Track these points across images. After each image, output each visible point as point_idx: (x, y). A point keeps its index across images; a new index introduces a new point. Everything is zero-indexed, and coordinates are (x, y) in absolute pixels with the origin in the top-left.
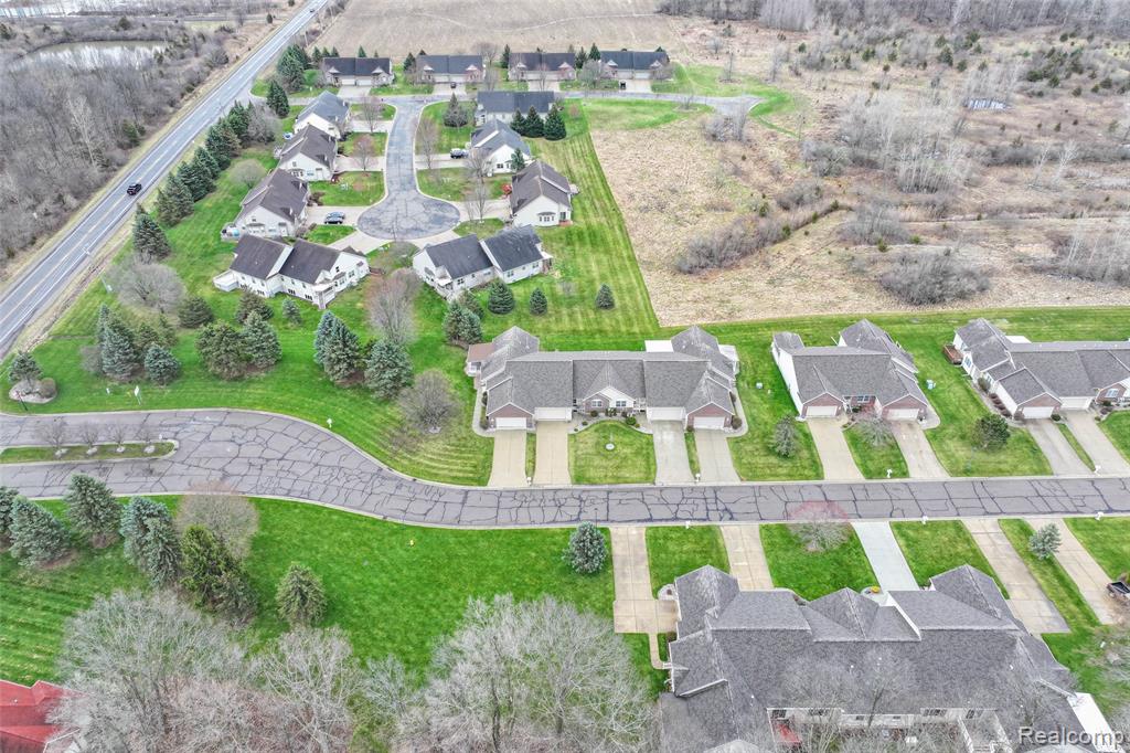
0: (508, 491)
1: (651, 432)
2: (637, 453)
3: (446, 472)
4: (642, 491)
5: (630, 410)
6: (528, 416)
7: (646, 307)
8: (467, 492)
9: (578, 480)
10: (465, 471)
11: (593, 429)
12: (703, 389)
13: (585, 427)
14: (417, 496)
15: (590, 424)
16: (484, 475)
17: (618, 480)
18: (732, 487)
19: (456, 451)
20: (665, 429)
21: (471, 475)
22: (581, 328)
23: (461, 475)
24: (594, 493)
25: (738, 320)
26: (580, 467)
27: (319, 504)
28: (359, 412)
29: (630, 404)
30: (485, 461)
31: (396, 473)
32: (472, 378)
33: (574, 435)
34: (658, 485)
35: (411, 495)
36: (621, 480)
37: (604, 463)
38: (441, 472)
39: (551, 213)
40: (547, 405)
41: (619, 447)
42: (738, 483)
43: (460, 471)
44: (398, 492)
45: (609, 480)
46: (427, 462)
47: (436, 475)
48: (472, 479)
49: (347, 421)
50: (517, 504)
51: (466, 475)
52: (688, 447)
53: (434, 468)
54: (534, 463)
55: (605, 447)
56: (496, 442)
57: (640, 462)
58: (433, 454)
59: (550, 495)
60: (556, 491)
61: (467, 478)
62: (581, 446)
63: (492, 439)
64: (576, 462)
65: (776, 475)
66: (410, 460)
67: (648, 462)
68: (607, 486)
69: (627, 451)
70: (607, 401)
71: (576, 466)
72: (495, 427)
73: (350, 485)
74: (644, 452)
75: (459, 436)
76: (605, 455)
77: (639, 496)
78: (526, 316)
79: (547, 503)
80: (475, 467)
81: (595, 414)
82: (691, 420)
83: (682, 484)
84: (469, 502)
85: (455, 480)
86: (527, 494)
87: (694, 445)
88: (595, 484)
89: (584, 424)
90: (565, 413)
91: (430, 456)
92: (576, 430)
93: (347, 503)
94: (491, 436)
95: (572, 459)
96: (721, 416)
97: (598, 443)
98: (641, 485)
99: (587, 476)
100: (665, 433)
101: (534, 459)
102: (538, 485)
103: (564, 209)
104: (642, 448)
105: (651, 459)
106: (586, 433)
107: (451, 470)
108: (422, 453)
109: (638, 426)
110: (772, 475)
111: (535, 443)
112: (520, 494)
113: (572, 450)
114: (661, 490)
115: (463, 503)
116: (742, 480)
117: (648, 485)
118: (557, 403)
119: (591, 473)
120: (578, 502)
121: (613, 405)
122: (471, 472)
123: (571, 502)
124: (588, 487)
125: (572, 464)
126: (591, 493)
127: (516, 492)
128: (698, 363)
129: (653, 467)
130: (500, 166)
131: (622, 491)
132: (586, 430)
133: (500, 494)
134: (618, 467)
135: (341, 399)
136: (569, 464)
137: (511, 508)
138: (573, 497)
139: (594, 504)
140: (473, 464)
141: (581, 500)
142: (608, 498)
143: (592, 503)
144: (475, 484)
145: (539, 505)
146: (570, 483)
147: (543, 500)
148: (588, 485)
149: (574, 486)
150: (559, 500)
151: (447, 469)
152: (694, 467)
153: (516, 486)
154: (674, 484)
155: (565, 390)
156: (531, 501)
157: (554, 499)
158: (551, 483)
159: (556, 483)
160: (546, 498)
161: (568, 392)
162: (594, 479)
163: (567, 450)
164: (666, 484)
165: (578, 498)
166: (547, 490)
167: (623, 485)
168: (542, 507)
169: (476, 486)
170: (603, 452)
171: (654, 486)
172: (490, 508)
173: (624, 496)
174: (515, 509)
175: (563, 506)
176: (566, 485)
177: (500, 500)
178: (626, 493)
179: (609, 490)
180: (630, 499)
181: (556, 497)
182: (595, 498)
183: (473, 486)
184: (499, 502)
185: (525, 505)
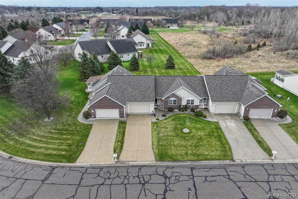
0: (93, 168)
1: (216, 121)
2: (210, 135)
3: (43, 150)
4: (224, 167)
5: (197, 107)
6: (120, 108)
7: (192, 69)
8: (53, 168)
9: (161, 156)
10: (59, 150)
11: (170, 119)
13: (164, 118)
15: (168, 116)
16: (75, 153)
17: (198, 157)
19: (58, 133)
20: (227, 119)
21: (63, 153)
23: (55, 152)
24: (178, 170)
26: (162, 146)
29: (197, 102)
30: (79, 141)
33: (156, 123)
34: (238, 162)
36: (201, 157)
37: (183, 143)
38: (39, 150)
39: (142, 43)
40: (135, 101)
41: (194, 131)
43: (55, 149)
45: (190, 157)
46: (31, 143)
47: (33, 153)
48: (63, 157)
50: (100, 181)
51: (59, 153)
52: (250, 130)
53: (34, 147)
54: (122, 143)
55: (182, 131)
56: (94, 127)
57: (214, 141)
58: (38, 136)
59: (134, 172)
60: (140, 167)
61: (59, 155)
62: (163, 130)
63: (91, 125)
64: (158, 142)
66: (17, 141)
67: (221, 142)
68: (189, 163)
69: (201, 133)
70: (180, 99)
71: (158, 145)
72: (95, 117)
74: (216, 134)
76: (184, 137)
77: (222, 172)
79: (131, 180)
80: (70, 145)
81: (171, 110)
82: (247, 111)
84: (52, 179)
85: (48, 157)
86: (112, 171)
87: (255, 129)
88: (178, 161)
89: (164, 116)
90: (149, 108)
91: (35, 137)
92: (157, 120)
94: (90, 123)
95: (155, 140)
96: (271, 108)
97: (175, 128)
98: (222, 162)
99: (170, 154)
100: (227, 121)
101: (123, 139)
102: (124, 162)
103: (149, 42)
104: (213, 132)
106: (166, 121)
107: (48, 149)
109: (205, 117)
111: (125, 128)
112: (105, 170)
114: (242, 167)
115: (44, 180)
117: (228, 162)
118: (144, 99)
119: (173, 151)
120: (163, 180)
121: (184, 103)
122: (65, 150)
123: (156, 179)
124: (171, 164)
125: (156, 143)
126: (174, 170)
127: (101, 168)
129: (227, 146)
130: (123, 36)
131: (205, 167)
132: (166, 119)
133: (85, 171)
134: (196, 146)
136: (152, 143)
137: (92, 186)
138: (158, 174)
139: (179, 181)
140: (69, 143)
141: (166, 177)
142: (192, 175)
143: (177, 180)
144: (64, 161)
145: (123, 182)
146: (154, 160)
147: (127, 177)
148: (171, 162)
149: (157, 163)
150: (143, 177)
151: (44, 147)
152: (264, 146)
153: (102, 163)
154: (252, 160)
155: (149, 92)
156: (114, 178)
157: (138, 176)
158: (136, 160)
159: (140, 160)
160: (130, 175)
161: (151, 93)
162: (176, 156)
163: (151, 133)
164: (244, 161)
165: (162, 175)
166: (132, 166)
167: (204, 161)
168: (125, 185)
169: (65, 162)
170: (181, 135)
171: (234, 163)
172: (70, 186)
173: (208, 172)
174: (96, 187)
175: (147, 183)
176: (150, 162)
177: (83, 177)
178: (209, 169)
179: (192, 166)
180: (215, 176)
181: (140, 174)
182: (180, 174)
183: (62, 162)
184: (81, 179)
185: (108, 182)
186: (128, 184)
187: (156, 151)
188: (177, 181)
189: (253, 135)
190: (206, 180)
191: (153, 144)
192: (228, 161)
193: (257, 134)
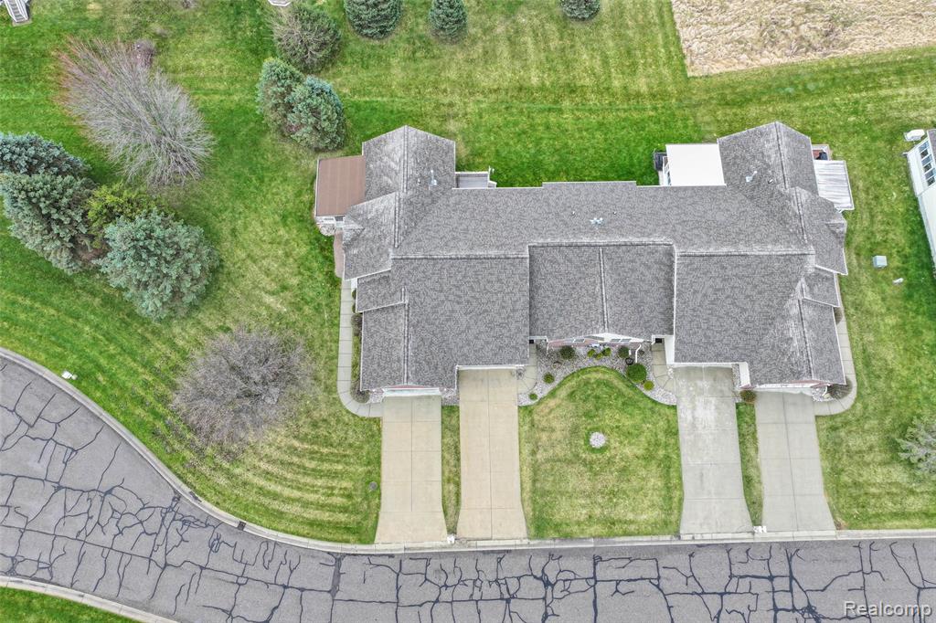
0: (411, 557)
1: (674, 400)
2: (648, 458)
3: (298, 509)
4: (656, 555)
7: (661, 16)
8: (339, 558)
9: (539, 525)
10: (332, 508)
11: (563, 393)
12: (793, 331)
13: (550, 387)
14: (250, 572)
15: (559, 378)
16: (367, 516)
17: (612, 527)
18: (822, 544)
19: (311, 452)
20: (700, 393)
21: (342, 517)
22: (535, 81)
23: (325, 516)
24: (570, 563)
25: (841, 53)
26: (542, 492)
27: (72, 595)
28: (123, 338)
31: (207, 506)
32: (330, 239)
33: (529, 409)
34: (686, 539)
35: (238, 569)
36: (617, 528)
37: (587, 483)
38: (288, 508)
40: (478, 359)
41: (615, 441)
42: (830, 533)
43: (322, 507)
44: (215, 562)
45: (595, 529)
46: (262, 482)
47: (281, 514)
48: (346, 527)
49: (103, 361)
50: (432, 592)
51: (334, 517)
52: (741, 435)
53: (275, 496)
54: (458, 484)
55: (587, 439)
56: (385, 427)
57: (653, 479)
58: (271, 461)
59: (488, 565)
60: (501, 555)
61: (337, 525)
62: (544, 437)
63: (377, 421)
64: (534, 482)
65: (903, 515)
66: (230, 476)
67: (666, 476)
68: (591, 544)
69: (630, 450)
71: (534, 491)
73: (124, 543)
74: (661, 453)
75: (316, 414)
76: (588, 461)
77: (650, 569)
78: (427, 45)
79: (486, 591)
80: (349, 496)
81: (568, 352)
83: (727, 537)
84: (345, 590)
85: (315, 528)
86: (448, 566)
87: (754, 436)
88: (571, 537)
89: (549, 379)
91: (264, 465)
92: (533, 396)
93: (124, 594)
94: (373, 415)
95: (528, 475)
97: (574, 431)
98: (654, 541)
99: (557, 518)
100: (700, 401)
101: (458, 474)
102: (468, 541)
104: (657, 444)
105: (673, 474)
106: (552, 402)
107: (306, 504)
108: (251, 460)
109: (650, 386)
110: (895, 515)
111: (457, 429)
112: (435, 564)
113: (527, 449)
114: (693, 551)
115: (333, 591)
116: (838, 526)
117: (667, 540)
119: (563, 510)
120: (541, 589)
122: (344, 510)
123: (528, 587)
124: (557, 546)
125: (528, 486)
126: (563, 564)
127: (427, 558)
128: (788, 258)
129: (677, 494)
131: (620, 555)
132: (552, 394)
133: (398, 565)
134: (612, 494)
135: (86, 298)
136: (522, 485)
137: (420, 606)
138: (532, 575)
139: (570, 593)
140: (345, 489)
141: (547, 584)
142: (594, 577)
143: (567, 590)
144: (351, 538)
145: (472, 595)
146: (526, 535)
147: (478, 583)
148: (557, 541)
149: (532, 543)
150: (506, 583)
151: (298, 500)
152: (751, 494)
153: (426, 544)
154: (715, 536)
155: (513, 327)
156: (456, 585)
157: (496, 581)
158: (490, 536)
159: (499, 537)
160: (482, 577)
161: (520, 331)
162: (567, 525)
163: (518, 452)
164: (699, 537)
165: (540, 579)
166: (484, 552)
167: (622, 539)
168: (477, 601)
169: (355, 543)
170: (584, 456)
171: (679, 543)
172: (382, 605)
173: (623, 570)
174: (428, 606)
175: (514, 598)
176: (518, 542)
177: (400, 584)
178: (628, 561)
179: (597, 553)
180: (635, 580)
181: (501, 576)
182: (571, 576)
183: (347, 542)
184: (398, 589)
185: (446, 595)
186: (481, 599)
187: (529, 509)
188: (566, 593)
189: (743, 454)
190: (617, 591)
191: (522, 489)
192: (668, 538)
193: (752, 453)
